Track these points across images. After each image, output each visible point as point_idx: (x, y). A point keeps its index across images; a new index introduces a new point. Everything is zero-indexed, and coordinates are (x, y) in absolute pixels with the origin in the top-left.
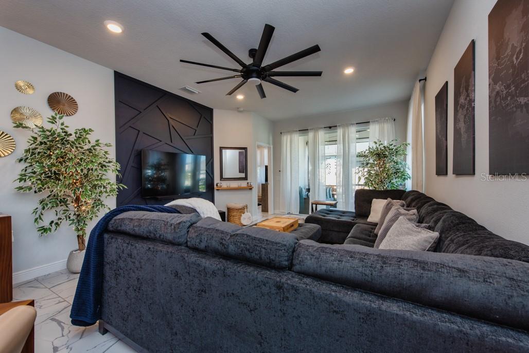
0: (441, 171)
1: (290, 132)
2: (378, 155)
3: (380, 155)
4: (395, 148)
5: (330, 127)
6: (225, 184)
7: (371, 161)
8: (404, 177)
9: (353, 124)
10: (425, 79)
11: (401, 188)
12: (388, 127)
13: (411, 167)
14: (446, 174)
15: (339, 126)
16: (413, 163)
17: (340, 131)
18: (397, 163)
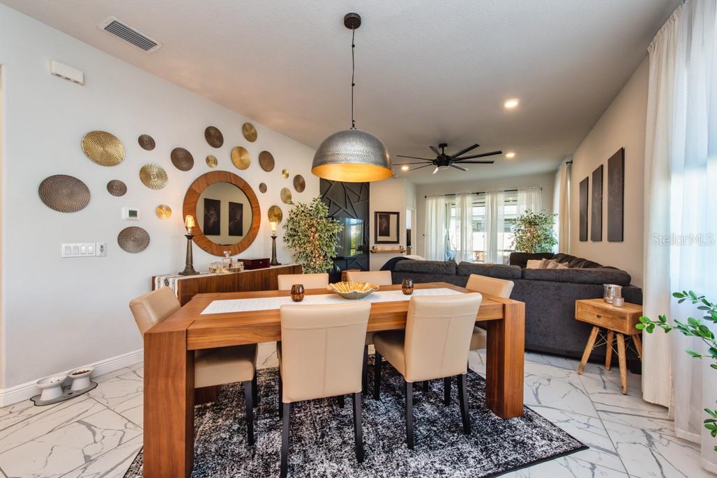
0: (583, 238)
1: (437, 196)
2: (530, 223)
3: (531, 223)
4: (544, 217)
5: (478, 193)
6: (380, 247)
7: (523, 228)
8: (552, 242)
9: (501, 192)
10: (572, 162)
11: (549, 251)
12: (535, 196)
13: (558, 234)
14: (587, 240)
15: (488, 192)
16: (560, 230)
17: (488, 198)
18: (546, 230)
